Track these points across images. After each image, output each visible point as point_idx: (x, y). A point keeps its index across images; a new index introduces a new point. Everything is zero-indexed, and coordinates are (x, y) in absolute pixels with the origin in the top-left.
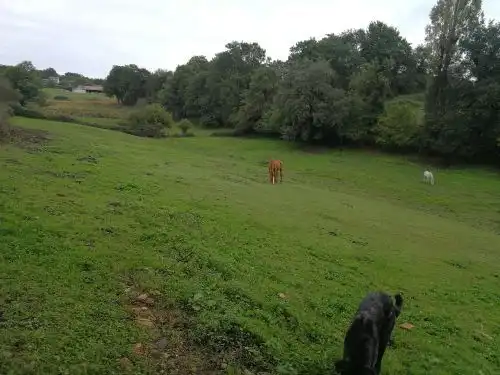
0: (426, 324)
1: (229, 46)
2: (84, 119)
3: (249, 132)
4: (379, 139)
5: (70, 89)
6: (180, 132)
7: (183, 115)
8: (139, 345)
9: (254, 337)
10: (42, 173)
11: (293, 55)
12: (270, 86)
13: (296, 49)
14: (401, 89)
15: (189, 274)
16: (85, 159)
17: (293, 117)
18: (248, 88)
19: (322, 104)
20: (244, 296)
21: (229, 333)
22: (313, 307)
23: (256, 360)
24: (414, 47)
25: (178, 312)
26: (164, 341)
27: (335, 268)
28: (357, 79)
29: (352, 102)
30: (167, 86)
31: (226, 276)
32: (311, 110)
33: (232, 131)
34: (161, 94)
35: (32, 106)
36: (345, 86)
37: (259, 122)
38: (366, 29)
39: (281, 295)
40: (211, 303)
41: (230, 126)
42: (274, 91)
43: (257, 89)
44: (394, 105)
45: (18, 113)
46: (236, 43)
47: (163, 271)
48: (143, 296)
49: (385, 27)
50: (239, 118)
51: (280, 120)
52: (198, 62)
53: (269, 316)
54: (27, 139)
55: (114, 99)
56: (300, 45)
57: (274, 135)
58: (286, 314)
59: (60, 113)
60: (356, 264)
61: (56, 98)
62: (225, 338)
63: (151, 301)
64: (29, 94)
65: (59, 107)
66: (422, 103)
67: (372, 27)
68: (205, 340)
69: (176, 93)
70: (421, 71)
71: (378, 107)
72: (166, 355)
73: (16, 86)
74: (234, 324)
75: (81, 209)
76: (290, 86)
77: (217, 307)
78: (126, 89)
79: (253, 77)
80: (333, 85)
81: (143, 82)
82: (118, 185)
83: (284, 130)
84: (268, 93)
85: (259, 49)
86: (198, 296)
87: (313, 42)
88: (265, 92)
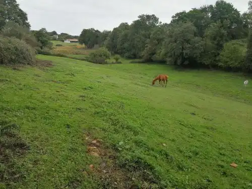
0: (245, 164)
1: (140, 17)
2: (69, 56)
3: (149, 61)
4: (220, 64)
5: (63, 41)
6: (115, 61)
7: (116, 53)
8: (91, 166)
9: (149, 165)
10: (49, 81)
11: (173, 20)
12: (161, 37)
13: (175, 17)
14: (233, 37)
15: (116, 131)
16: (69, 74)
17: (173, 52)
18: (149, 38)
19: (189, 45)
20: (144, 144)
21: (136, 162)
22: (181, 152)
23: (150, 177)
24: (241, 13)
25: (111, 150)
26: (104, 164)
27: (194, 132)
28: (208, 32)
29: (205, 44)
30: (108, 38)
31: (136, 133)
32: (183, 49)
33: (141, 60)
34: (106, 42)
35: (46, 49)
36: (202, 35)
37: (155, 55)
38: (214, 5)
39: (164, 145)
40: (128, 147)
41: (140, 58)
42: (162, 39)
43: (154, 39)
44: (229, 45)
45: (40, 53)
46: (143, 15)
47: (104, 130)
48: (95, 142)
49: (225, 3)
50: (144, 53)
51: (166, 54)
52: (124, 26)
53: (158, 156)
54: (43, 65)
55: (84, 45)
56: (177, 14)
57: (162, 62)
58: (167, 155)
59: (58, 53)
60: (205, 130)
61: (57, 45)
62: (134, 165)
63: (98, 144)
64: (44, 43)
65: (58, 50)
66: (246, 45)
67: (217, 4)
68: (124, 166)
69: (113, 41)
70: (246, 26)
71: (220, 47)
72: (105, 171)
73: (39, 40)
74: (139, 158)
75: (66, 98)
76: (171, 36)
77: (130, 149)
78: (89, 40)
79: (152, 33)
80: (195, 35)
81: (97, 37)
82: (84, 87)
83: (168, 59)
84: (160, 41)
85: (155, 17)
86: (121, 143)
87: (184, 13)
88: (158, 40)
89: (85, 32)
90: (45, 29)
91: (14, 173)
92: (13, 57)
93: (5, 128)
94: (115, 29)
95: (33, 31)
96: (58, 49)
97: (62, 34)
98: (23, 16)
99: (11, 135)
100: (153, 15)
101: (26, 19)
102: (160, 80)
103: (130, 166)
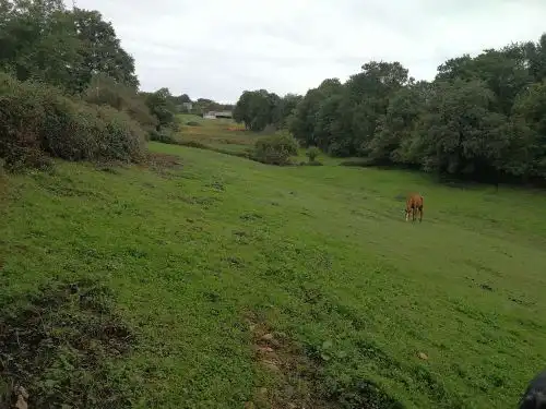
1: (366, 67)
3: (384, 161)
5: (202, 116)
7: (311, 142)
8: (264, 390)
9: (392, 401)
10: (174, 198)
11: (441, 75)
12: (412, 110)
13: (446, 68)
15: (317, 318)
16: (212, 185)
17: (438, 145)
18: (385, 113)
19: (476, 132)
20: (379, 351)
21: (362, 392)
22: (461, 374)
25: (305, 359)
26: (290, 390)
27: (489, 330)
28: (521, 103)
29: (515, 130)
30: (296, 111)
31: (358, 325)
32: (462, 137)
33: (366, 160)
34: (290, 120)
35: (166, 132)
36: (506, 109)
37: (397, 150)
39: (422, 355)
40: (342, 354)
41: (364, 155)
42: (415, 116)
43: (395, 114)
45: (154, 138)
46: (374, 64)
47: (288, 311)
48: (269, 336)
50: (373, 145)
51: (422, 148)
52: (330, 85)
55: (243, 125)
56: (451, 63)
57: (413, 166)
60: (516, 328)
61: (189, 124)
62: (357, 397)
63: (276, 342)
64: (164, 119)
67: (544, 39)
69: (305, 119)
73: (153, 112)
74: (369, 383)
76: (436, 110)
77: (348, 359)
78: (254, 115)
79: (391, 101)
80: (491, 107)
81: (272, 107)
82: (244, 214)
83: (427, 161)
84: (409, 119)
85: (401, 68)
86: (327, 344)
87: (466, 59)
88: (404, 117)
89: (247, 97)
90: (166, 90)
91: (108, 392)
92: (105, 147)
93: (88, 294)
94: (310, 92)
95: (143, 94)
96: (192, 131)
97: (200, 100)
98: (126, 63)
99: (100, 310)
100: (396, 64)
101: (132, 69)
103: (348, 399)
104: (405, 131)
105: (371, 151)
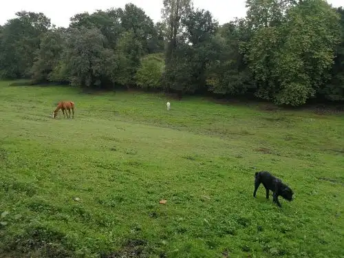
1: (19, 14)
3: (43, 81)
4: (139, 83)
9: (56, 234)
11: (72, 23)
13: (75, 19)
14: (150, 51)
19: (97, 60)
20: (46, 206)
23: (58, 250)
28: (120, 43)
32: (91, 64)
33: (30, 81)
36: (113, 47)
38: (123, 8)
39: (77, 199)
41: (28, 77)
42: (60, 50)
43: (47, 49)
44: (147, 60)
49: (136, 8)
50: (33, 70)
51: (67, 72)
53: (68, 216)
56: (77, 16)
57: (64, 83)
58: (81, 212)
66: (163, 60)
67: (127, 7)
70: (161, 38)
71: (136, 62)
76: (72, 46)
79: (43, 40)
80: (105, 46)
84: (56, 52)
85: (45, 18)
86: (5, 214)
87: (86, 14)
88: (53, 51)
102: (63, 109)
104: (55, 60)
105: (33, 74)
